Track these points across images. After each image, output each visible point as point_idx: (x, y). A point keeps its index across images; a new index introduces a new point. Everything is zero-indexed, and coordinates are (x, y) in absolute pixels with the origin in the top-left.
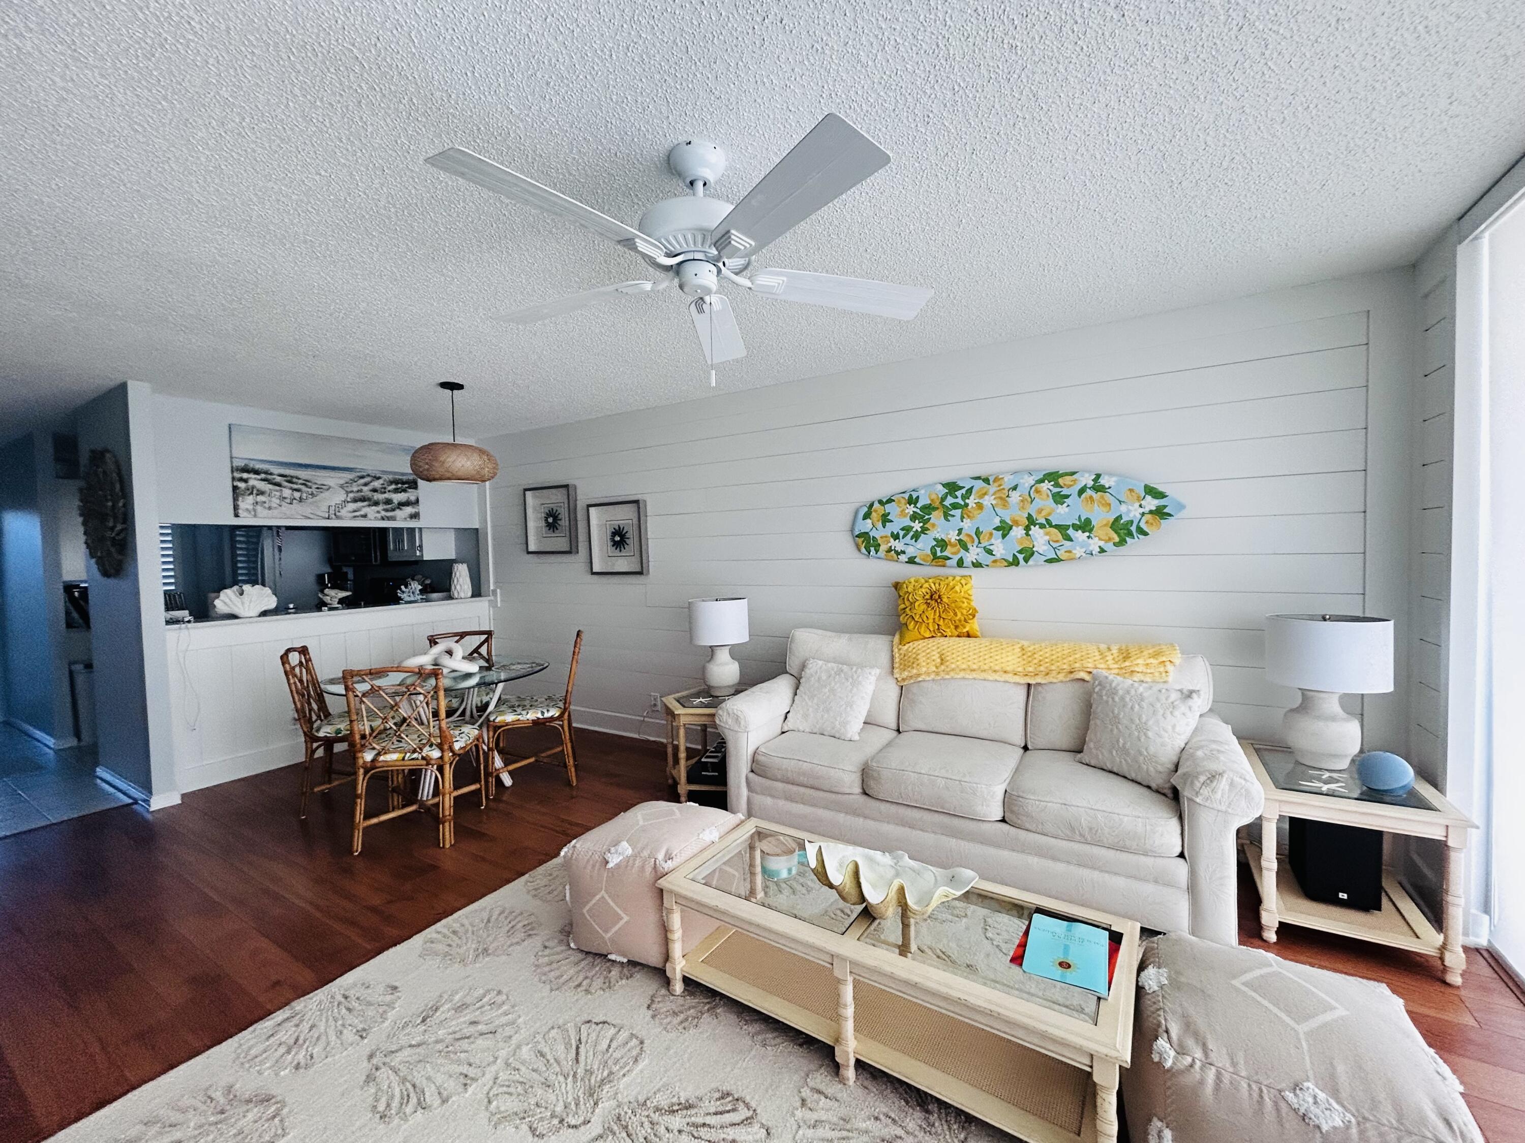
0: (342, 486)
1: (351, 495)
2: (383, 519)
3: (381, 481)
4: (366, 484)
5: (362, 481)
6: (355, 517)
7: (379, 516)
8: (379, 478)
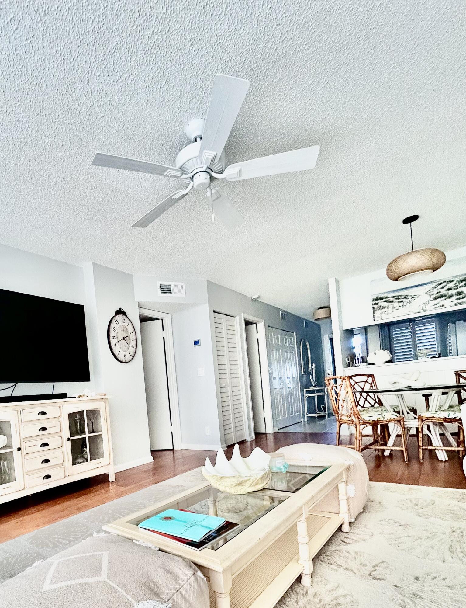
0: (427, 293)
1: (434, 296)
2: (456, 305)
3: (454, 282)
4: (443, 288)
5: (441, 286)
6: (436, 308)
7: (453, 304)
8: (453, 281)
